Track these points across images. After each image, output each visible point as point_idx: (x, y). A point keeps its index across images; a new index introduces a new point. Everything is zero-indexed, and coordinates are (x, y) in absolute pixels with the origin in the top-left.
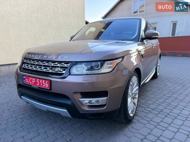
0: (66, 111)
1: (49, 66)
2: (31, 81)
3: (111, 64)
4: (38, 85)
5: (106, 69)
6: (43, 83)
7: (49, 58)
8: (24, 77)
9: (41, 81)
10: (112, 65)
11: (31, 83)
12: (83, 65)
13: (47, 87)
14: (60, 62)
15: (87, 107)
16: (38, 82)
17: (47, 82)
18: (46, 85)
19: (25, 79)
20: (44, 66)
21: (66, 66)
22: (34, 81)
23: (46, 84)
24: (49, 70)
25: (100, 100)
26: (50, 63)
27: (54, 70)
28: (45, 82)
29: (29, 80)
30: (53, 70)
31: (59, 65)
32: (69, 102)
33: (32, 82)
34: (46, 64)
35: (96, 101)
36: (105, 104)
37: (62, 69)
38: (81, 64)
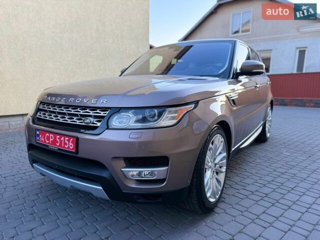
0: (101, 188)
1: (76, 115)
2: (48, 138)
3: (176, 112)
4: (58, 145)
5: (167, 120)
6: (66, 142)
7: (78, 102)
8: (38, 133)
9: (63, 138)
10: (176, 115)
11: (47, 142)
12: (130, 114)
13: (71, 148)
14: (94, 109)
15: (134, 182)
16: (58, 140)
17: (72, 140)
18: (70, 146)
19: (38, 135)
20: (69, 114)
21: (102, 114)
22: (52, 138)
23: (71, 144)
24: (76, 121)
25: (157, 171)
26: (78, 110)
27: (84, 120)
28: (69, 141)
29: (44, 138)
30: (82, 121)
31: (91, 113)
32: (105, 174)
33: (49, 140)
34: (73, 112)
35: (149, 173)
36: (164, 177)
37: (95, 120)
38: (126, 112)
